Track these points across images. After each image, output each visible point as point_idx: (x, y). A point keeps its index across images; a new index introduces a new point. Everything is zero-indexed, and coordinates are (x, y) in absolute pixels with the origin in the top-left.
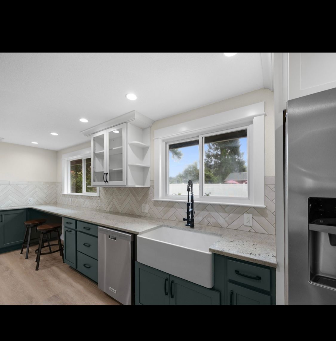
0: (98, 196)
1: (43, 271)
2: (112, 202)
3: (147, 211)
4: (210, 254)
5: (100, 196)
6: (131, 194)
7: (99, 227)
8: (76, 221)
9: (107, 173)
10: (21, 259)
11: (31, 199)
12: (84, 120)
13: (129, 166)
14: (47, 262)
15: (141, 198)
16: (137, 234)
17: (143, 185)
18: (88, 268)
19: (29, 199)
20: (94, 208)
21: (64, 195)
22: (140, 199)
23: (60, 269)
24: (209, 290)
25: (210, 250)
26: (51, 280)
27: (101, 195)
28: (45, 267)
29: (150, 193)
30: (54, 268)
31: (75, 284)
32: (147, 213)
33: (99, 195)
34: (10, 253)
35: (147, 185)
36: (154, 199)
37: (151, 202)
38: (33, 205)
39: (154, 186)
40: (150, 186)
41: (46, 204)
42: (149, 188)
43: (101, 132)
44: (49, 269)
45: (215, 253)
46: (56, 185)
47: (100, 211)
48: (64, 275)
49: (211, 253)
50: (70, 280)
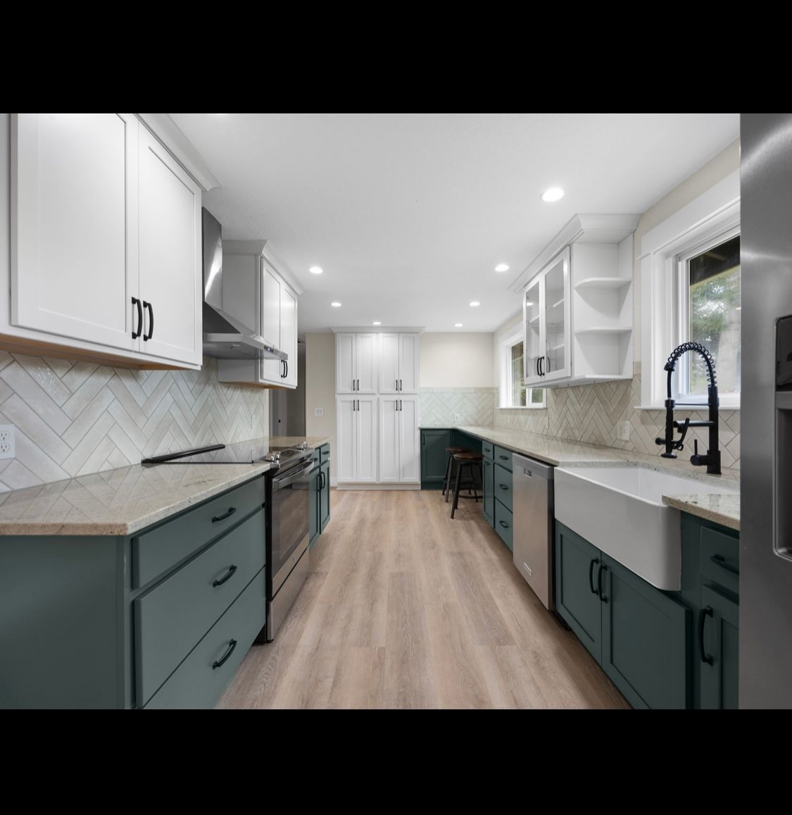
0: (544, 409)
1: (459, 522)
2: (565, 420)
3: (626, 437)
4: (663, 508)
5: (547, 409)
6: (597, 400)
7: (514, 454)
8: (494, 445)
9: (543, 358)
10: (441, 500)
11: (458, 415)
12: (502, 268)
13: (576, 335)
14: (468, 513)
15: (614, 406)
16: (556, 464)
17: (620, 373)
18: (505, 527)
19: (456, 415)
20: (540, 432)
21: (501, 409)
22: (612, 410)
23: (480, 527)
24: (660, 593)
25: (664, 498)
26: (463, 535)
27: (549, 406)
28: (462, 518)
29: (632, 392)
30: (473, 523)
31: (489, 550)
32: (627, 441)
33: (545, 406)
34: (432, 491)
35: (627, 374)
36: (640, 405)
37: (635, 414)
38: (460, 425)
39: (640, 374)
40: (634, 376)
41: (477, 425)
42: (632, 379)
43: (534, 279)
44: (466, 522)
45: (674, 507)
46: (491, 393)
47: (548, 437)
48: (480, 535)
49: (665, 506)
50: (485, 543)
